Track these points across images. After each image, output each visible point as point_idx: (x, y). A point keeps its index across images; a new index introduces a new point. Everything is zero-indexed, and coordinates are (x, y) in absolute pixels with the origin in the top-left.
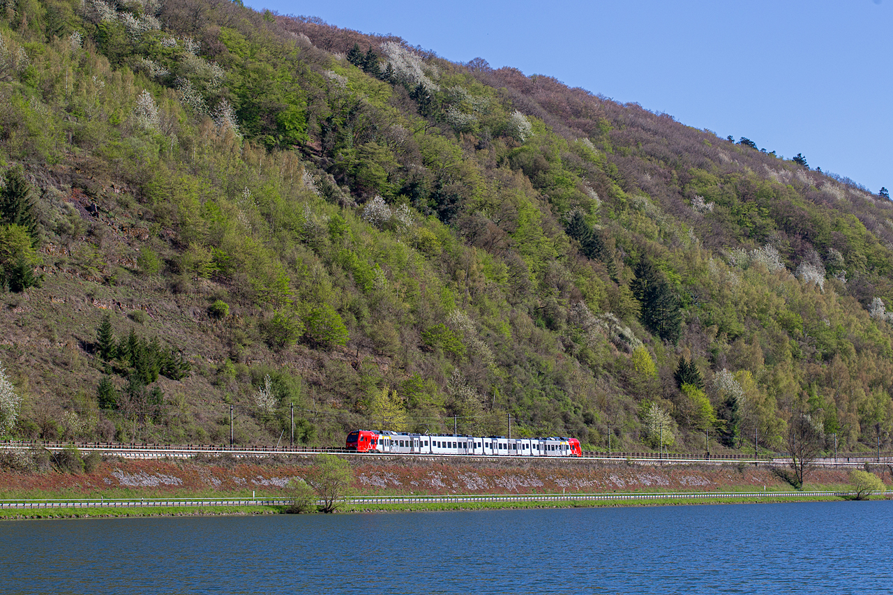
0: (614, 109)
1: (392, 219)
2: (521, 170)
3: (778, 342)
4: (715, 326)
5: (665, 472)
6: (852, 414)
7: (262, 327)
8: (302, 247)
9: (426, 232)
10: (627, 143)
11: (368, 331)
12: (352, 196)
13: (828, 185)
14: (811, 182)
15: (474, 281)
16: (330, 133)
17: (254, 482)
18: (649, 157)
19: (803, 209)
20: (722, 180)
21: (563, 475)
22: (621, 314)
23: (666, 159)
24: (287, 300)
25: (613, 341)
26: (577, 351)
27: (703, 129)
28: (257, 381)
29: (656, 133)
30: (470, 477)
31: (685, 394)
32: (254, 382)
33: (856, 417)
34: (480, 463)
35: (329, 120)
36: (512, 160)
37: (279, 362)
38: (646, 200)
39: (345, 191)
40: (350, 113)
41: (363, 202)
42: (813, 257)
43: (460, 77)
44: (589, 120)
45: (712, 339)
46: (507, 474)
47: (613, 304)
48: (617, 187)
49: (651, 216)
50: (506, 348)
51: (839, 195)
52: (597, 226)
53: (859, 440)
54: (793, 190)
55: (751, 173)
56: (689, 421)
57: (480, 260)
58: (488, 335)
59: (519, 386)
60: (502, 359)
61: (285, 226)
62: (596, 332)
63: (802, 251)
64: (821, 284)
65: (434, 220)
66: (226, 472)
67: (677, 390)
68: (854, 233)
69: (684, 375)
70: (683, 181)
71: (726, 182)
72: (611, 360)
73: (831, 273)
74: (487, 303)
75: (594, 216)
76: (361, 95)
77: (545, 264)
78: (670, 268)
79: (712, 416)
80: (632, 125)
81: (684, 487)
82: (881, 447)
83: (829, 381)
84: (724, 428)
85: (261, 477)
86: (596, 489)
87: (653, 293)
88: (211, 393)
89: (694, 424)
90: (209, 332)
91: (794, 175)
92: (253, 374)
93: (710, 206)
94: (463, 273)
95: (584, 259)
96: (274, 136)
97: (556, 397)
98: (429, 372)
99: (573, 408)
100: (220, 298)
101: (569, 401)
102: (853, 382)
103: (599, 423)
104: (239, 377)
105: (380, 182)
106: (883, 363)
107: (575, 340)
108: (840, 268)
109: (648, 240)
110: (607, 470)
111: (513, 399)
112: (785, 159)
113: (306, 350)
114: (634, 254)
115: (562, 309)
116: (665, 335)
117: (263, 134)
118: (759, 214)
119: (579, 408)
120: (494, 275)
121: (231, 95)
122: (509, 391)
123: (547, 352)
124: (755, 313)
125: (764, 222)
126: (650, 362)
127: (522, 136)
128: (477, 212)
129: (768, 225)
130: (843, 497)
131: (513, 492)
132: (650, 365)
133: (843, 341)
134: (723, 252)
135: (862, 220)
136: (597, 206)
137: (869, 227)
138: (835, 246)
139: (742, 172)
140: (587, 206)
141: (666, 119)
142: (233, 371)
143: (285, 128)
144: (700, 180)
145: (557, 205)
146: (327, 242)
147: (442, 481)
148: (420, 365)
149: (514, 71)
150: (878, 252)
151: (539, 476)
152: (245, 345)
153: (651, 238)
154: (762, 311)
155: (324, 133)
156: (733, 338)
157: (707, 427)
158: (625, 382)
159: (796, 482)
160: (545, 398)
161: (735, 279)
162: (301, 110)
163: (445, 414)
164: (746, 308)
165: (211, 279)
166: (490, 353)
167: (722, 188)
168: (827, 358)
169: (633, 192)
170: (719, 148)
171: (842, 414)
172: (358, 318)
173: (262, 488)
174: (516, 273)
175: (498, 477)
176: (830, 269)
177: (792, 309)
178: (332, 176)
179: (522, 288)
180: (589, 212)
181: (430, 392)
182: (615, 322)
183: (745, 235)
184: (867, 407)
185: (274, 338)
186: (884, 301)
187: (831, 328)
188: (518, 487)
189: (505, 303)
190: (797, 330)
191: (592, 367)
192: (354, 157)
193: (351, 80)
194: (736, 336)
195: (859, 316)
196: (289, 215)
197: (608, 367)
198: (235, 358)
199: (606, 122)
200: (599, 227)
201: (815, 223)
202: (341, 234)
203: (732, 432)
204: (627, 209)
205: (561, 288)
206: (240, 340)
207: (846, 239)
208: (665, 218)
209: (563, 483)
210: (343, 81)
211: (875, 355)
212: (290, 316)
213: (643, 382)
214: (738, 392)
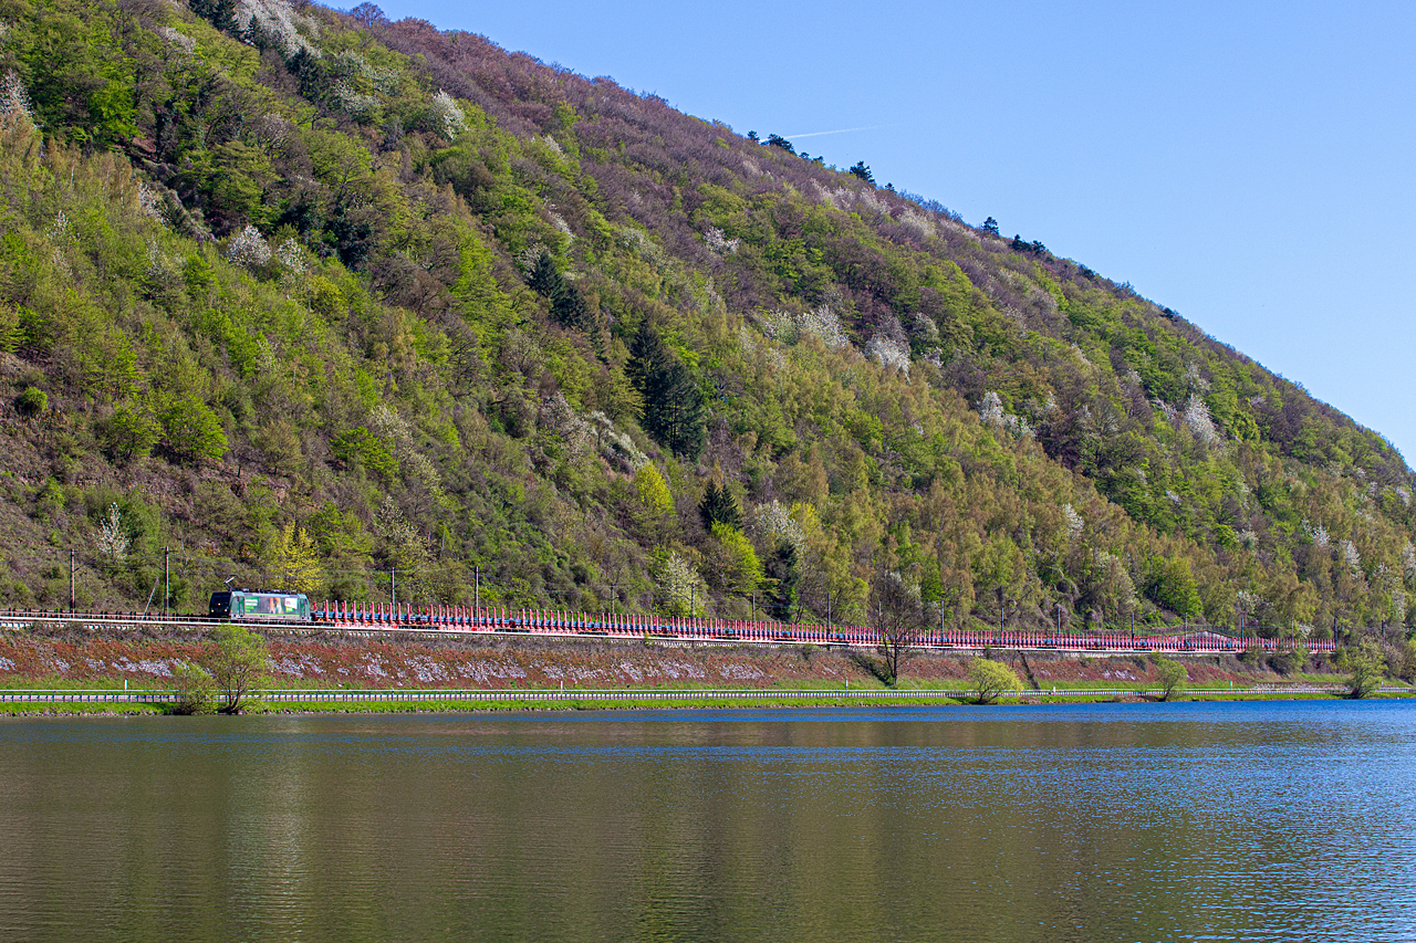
0: (580, 90)
1: (273, 263)
2: (451, 185)
3: (846, 459)
4: (753, 433)
5: (698, 658)
6: (963, 571)
7: (99, 429)
8: (148, 305)
9: (325, 283)
10: (601, 143)
11: (254, 436)
12: (207, 225)
13: (910, 213)
14: (884, 208)
15: (400, 360)
16: (169, 126)
17: (116, 665)
18: (636, 165)
19: (875, 252)
20: (751, 203)
21: (555, 661)
22: (613, 413)
23: (662, 168)
24: (133, 388)
25: (604, 454)
26: (552, 469)
27: (711, 121)
28: (97, 513)
29: (644, 127)
30: (422, 662)
31: (718, 539)
32: (91, 513)
33: (969, 576)
34: (436, 641)
35: (169, 105)
36: (438, 170)
37: (124, 483)
38: (642, 235)
39: (196, 217)
40: (201, 95)
41: (225, 233)
42: (892, 327)
43: (350, 35)
44: (540, 105)
45: (748, 454)
46: (475, 659)
47: (600, 397)
48: (596, 213)
49: (648, 259)
50: (455, 464)
51: (928, 229)
52: (568, 274)
53: (974, 612)
54: (860, 221)
55: (794, 193)
56: (725, 580)
57: (409, 329)
58: (428, 444)
59: (477, 523)
60: (451, 482)
61: (121, 272)
62: (580, 443)
63: (874, 316)
64: (906, 369)
65: (335, 263)
66: (75, 652)
67: (704, 532)
68: (954, 289)
69: (713, 509)
70: (691, 203)
71: (756, 207)
72: (604, 485)
73: (918, 353)
74: (421, 394)
75: (563, 259)
76: (215, 66)
77: (500, 335)
78: (681, 342)
79: (758, 573)
80: (608, 113)
81: (727, 681)
82: (1004, 622)
83: (925, 521)
84: (774, 591)
85: (125, 659)
86: (602, 682)
87: (660, 381)
88: (29, 530)
89: (730, 586)
90: (20, 436)
91: (857, 197)
92: (89, 500)
93: (733, 244)
94: (384, 348)
95: (556, 329)
96: (86, 129)
97: (530, 540)
98: (347, 500)
99: (555, 557)
100: (33, 384)
101: (550, 547)
102: (962, 523)
103: (595, 580)
104: (69, 505)
105: (252, 204)
106: (1006, 494)
107: (550, 453)
108: (932, 344)
109: (647, 298)
110: (616, 653)
111: (470, 542)
112: (838, 169)
113: (163, 464)
114: (626, 319)
115: (529, 405)
116: (678, 446)
117: (69, 125)
118: (808, 258)
119: (565, 558)
120: (430, 352)
121: (19, 64)
122: (464, 532)
123: (511, 472)
124: (809, 413)
125: (817, 270)
126: (663, 488)
127: (450, 132)
128: (396, 251)
129: (822, 275)
130: (959, 699)
131: (484, 685)
132: (663, 494)
133: (945, 458)
134: (755, 316)
135: (966, 269)
136: (567, 243)
137: (976, 280)
138: (924, 308)
139: (780, 190)
140: (553, 243)
141: (655, 104)
142: (60, 496)
143: (101, 116)
144: (717, 202)
145: (506, 240)
146: (184, 298)
147: (383, 667)
148: (330, 491)
149: (422, 25)
150: (991, 320)
151: (519, 662)
152: (73, 456)
153: (650, 293)
154: (821, 411)
155: (160, 125)
156: (780, 453)
157: (751, 589)
158: (624, 518)
159: (887, 677)
160: (515, 543)
161: (780, 360)
162: (126, 88)
163: (372, 567)
164: (796, 406)
165: (17, 353)
166: (434, 472)
167: (750, 215)
168: (922, 485)
169: (621, 221)
170: (742, 153)
171: (949, 572)
172: (236, 416)
173: (129, 675)
174: (461, 346)
175: (462, 663)
176: (917, 347)
177: (865, 408)
178: (175, 193)
179: (468, 372)
180: (556, 252)
181: (349, 531)
182: (607, 426)
183: (786, 290)
184: (983, 561)
185: (116, 447)
186: (1001, 397)
187: (925, 438)
188: (491, 678)
189: (446, 394)
190: (874, 441)
191: (577, 495)
192: (209, 162)
193: (200, 41)
194: (784, 449)
195: (964, 420)
196: (126, 255)
197: (600, 495)
198: (61, 477)
199: (569, 108)
200: (571, 276)
201: (894, 273)
202: (203, 285)
203: (788, 597)
204: (613, 248)
205: (526, 372)
206: (67, 448)
207: (940, 299)
208: (670, 263)
209: (554, 673)
210: (191, 45)
211: (993, 481)
212: (138, 412)
213: (654, 519)
214: (797, 538)
